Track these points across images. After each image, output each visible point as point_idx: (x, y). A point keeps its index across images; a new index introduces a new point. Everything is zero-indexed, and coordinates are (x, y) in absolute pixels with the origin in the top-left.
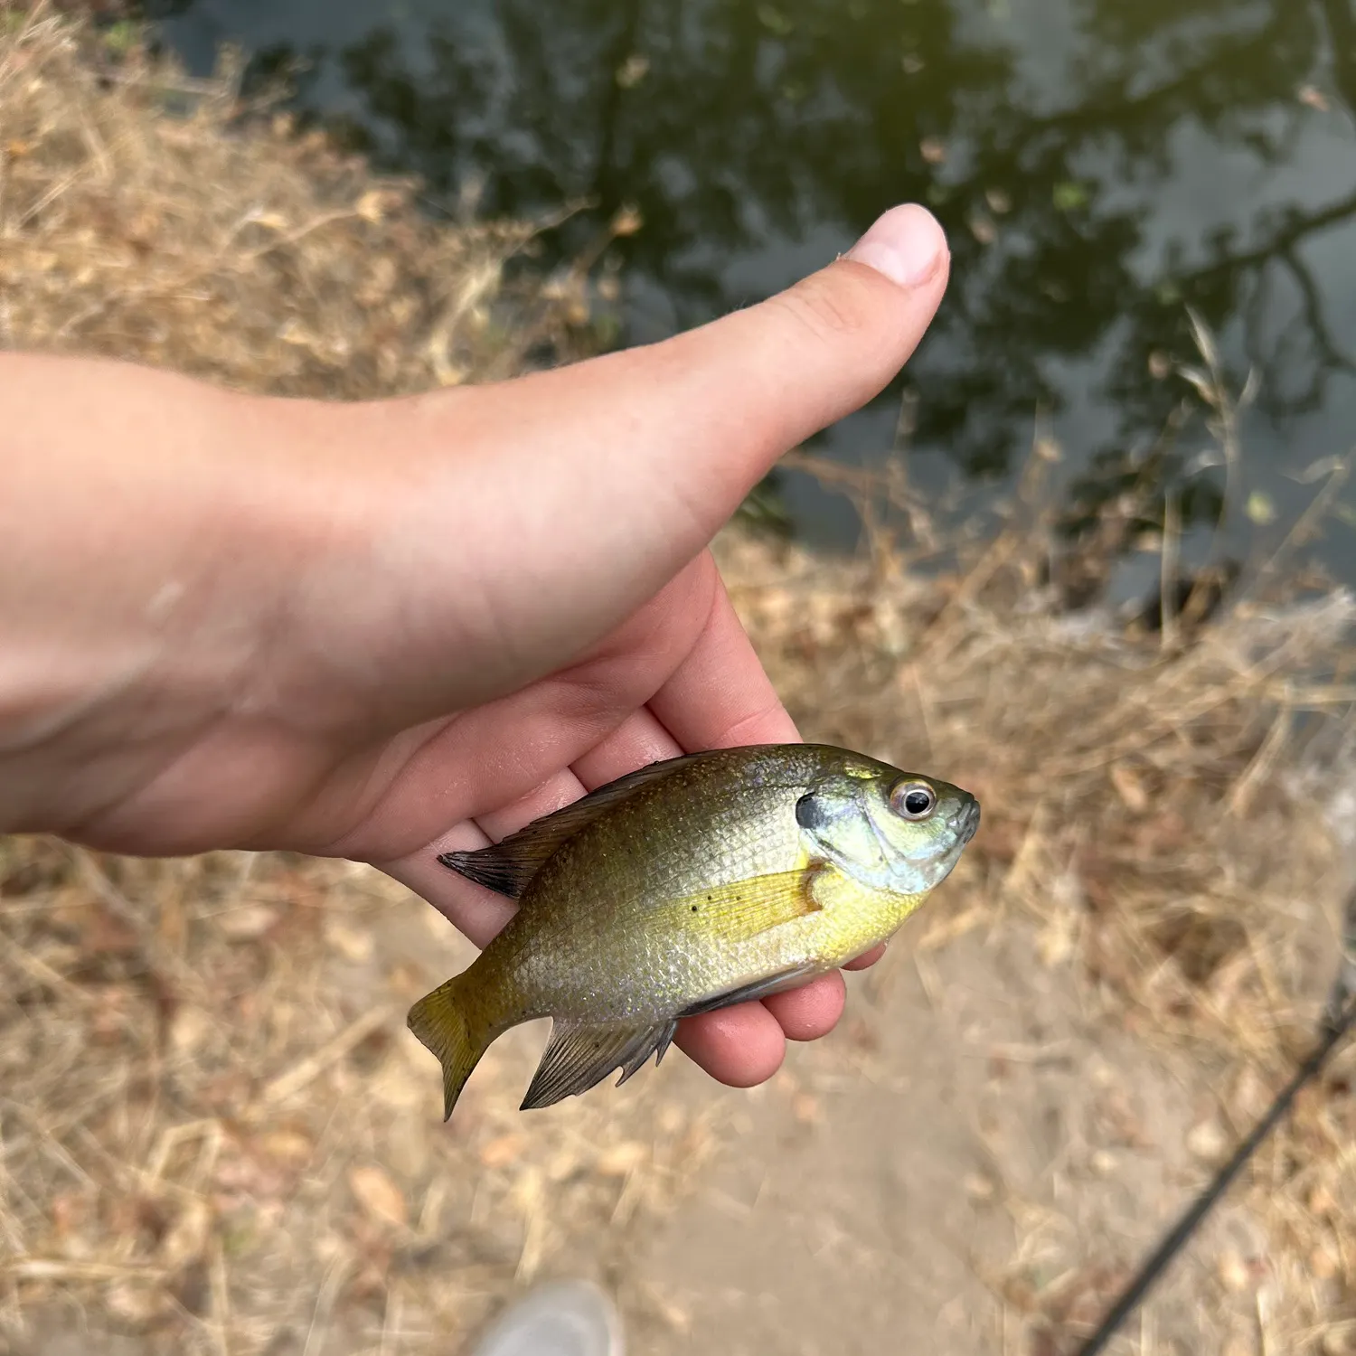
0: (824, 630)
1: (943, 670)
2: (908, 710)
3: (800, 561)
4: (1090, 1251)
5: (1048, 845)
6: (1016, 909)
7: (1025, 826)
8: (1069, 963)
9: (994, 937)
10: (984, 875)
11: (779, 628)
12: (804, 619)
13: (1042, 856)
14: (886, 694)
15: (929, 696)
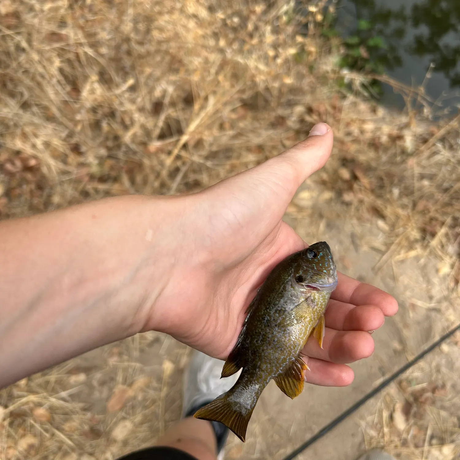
0: (384, 139)
1: (424, 162)
2: (408, 174)
3: (381, 112)
4: (433, 378)
5: (450, 232)
6: (432, 253)
7: (443, 224)
8: (448, 275)
9: (422, 261)
10: (424, 238)
11: (368, 135)
12: (378, 133)
13: (447, 235)
14: (403, 166)
15: (417, 171)
